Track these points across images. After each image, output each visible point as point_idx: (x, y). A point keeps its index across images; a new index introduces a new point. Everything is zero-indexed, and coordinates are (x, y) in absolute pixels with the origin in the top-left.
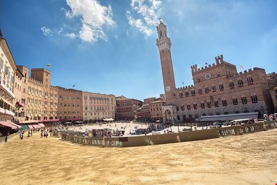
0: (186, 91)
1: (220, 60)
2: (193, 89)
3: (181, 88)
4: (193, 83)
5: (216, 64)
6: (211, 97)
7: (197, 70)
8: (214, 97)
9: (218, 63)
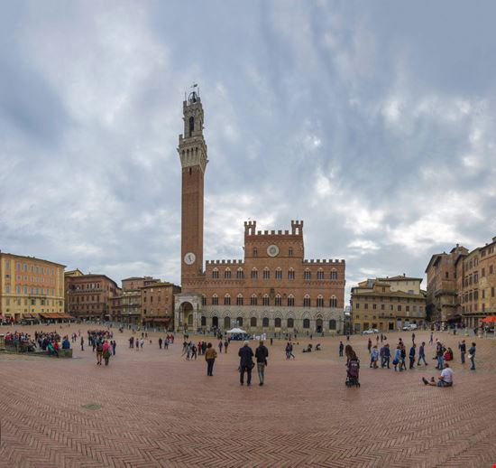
0: (228, 269)
1: (297, 229)
2: (240, 269)
3: (218, 261)
4: (243, 256)
5: (290, 233)
6: (272, 290)
7: (256, 233)
8: (276, 290)
9: (294, 232)
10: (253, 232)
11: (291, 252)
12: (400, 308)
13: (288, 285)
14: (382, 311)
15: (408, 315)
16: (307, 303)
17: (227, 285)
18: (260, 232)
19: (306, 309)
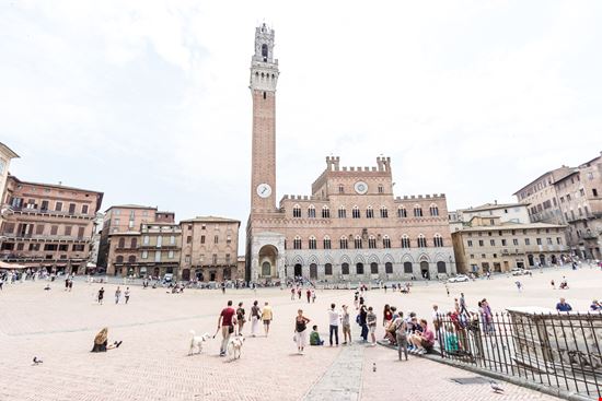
0: (311, 207)
1: (384, 166)
5: (378, 170)
6: (365, 231)
7: (341, 169)
8: (369, 230)
9: (381, 169)
10: (337, 168)
11: (380, 189)
12: (527, 241)
13: (382, 225)
14: (504, 248)
15: (541, 250)
16: (405, 243)
17: (312, 225)
18: (345, 169)
19: (406, 250)
